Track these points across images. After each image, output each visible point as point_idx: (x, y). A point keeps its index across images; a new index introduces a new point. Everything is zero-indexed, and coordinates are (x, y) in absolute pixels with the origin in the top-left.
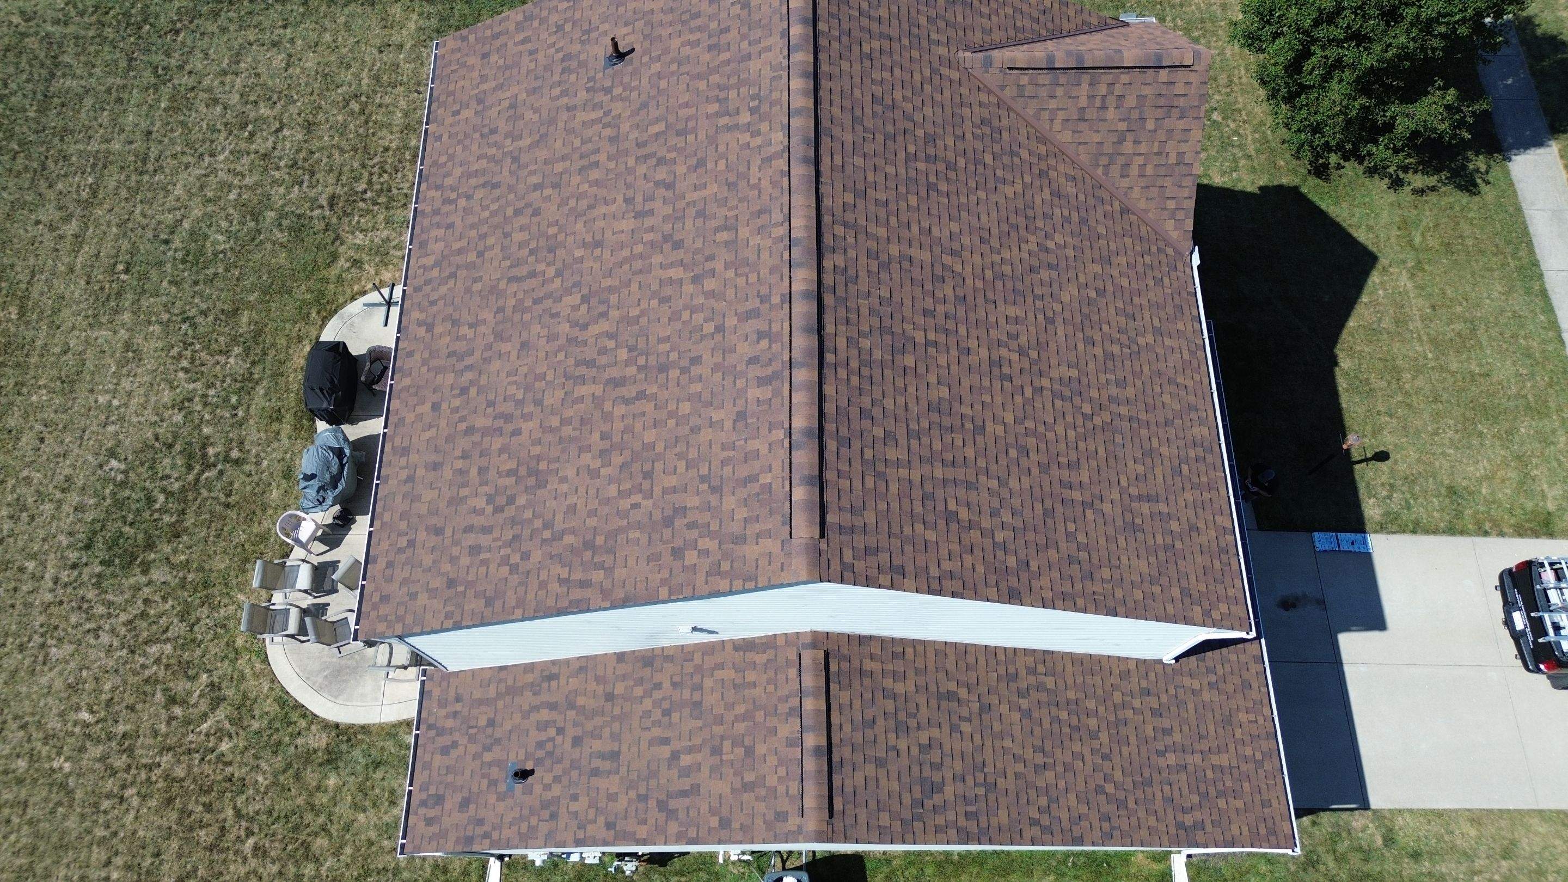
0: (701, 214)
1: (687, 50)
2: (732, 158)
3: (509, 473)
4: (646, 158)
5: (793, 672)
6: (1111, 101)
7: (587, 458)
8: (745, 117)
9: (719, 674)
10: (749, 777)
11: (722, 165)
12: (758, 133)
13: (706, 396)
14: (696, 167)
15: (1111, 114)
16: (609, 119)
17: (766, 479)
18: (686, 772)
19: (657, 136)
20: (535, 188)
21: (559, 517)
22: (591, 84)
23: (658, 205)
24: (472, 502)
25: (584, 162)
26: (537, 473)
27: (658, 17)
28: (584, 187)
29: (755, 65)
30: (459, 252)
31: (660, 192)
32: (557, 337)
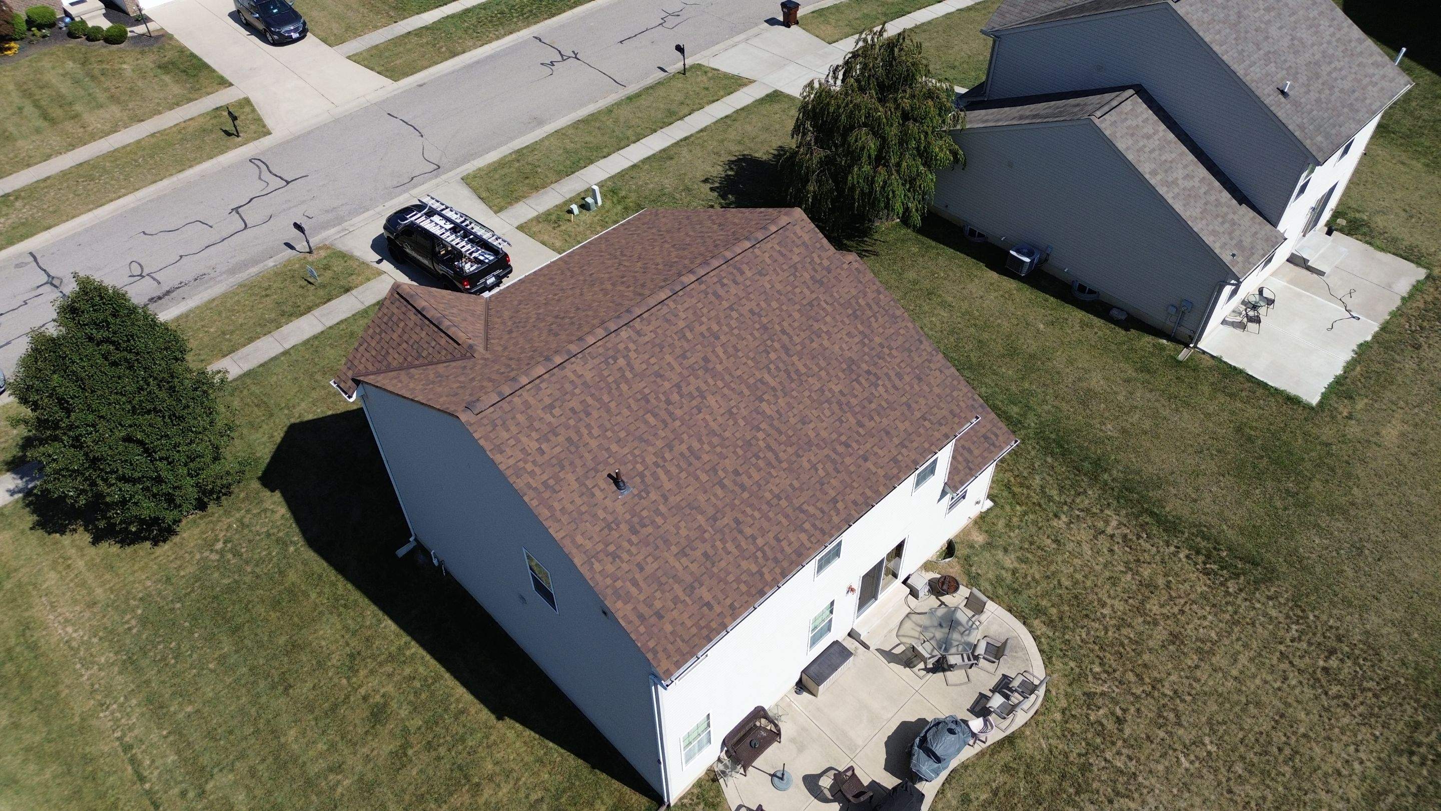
0: (684, 356)
1: (596, 432)
2: (646, 356)
3: (860, 384)
4: (671, 414)
7: (826, 343)
8: (621, 362)
11: (653, 360)
12: (626, 348)
13: (763, 297)
14: (661, 376)
16: (660, 461)
19: (655, 415)
20: (723, 486)
21: (857, 340)
22: (644, 494)
23: (692, 388)
24: (885, 396)
25: (692, 459)
26: (849, 367)
27: (580, 471)
28: (707, 447)
29: (588, 376)
30: (787, 516)
31: (685, 390)
32: (788, 403)
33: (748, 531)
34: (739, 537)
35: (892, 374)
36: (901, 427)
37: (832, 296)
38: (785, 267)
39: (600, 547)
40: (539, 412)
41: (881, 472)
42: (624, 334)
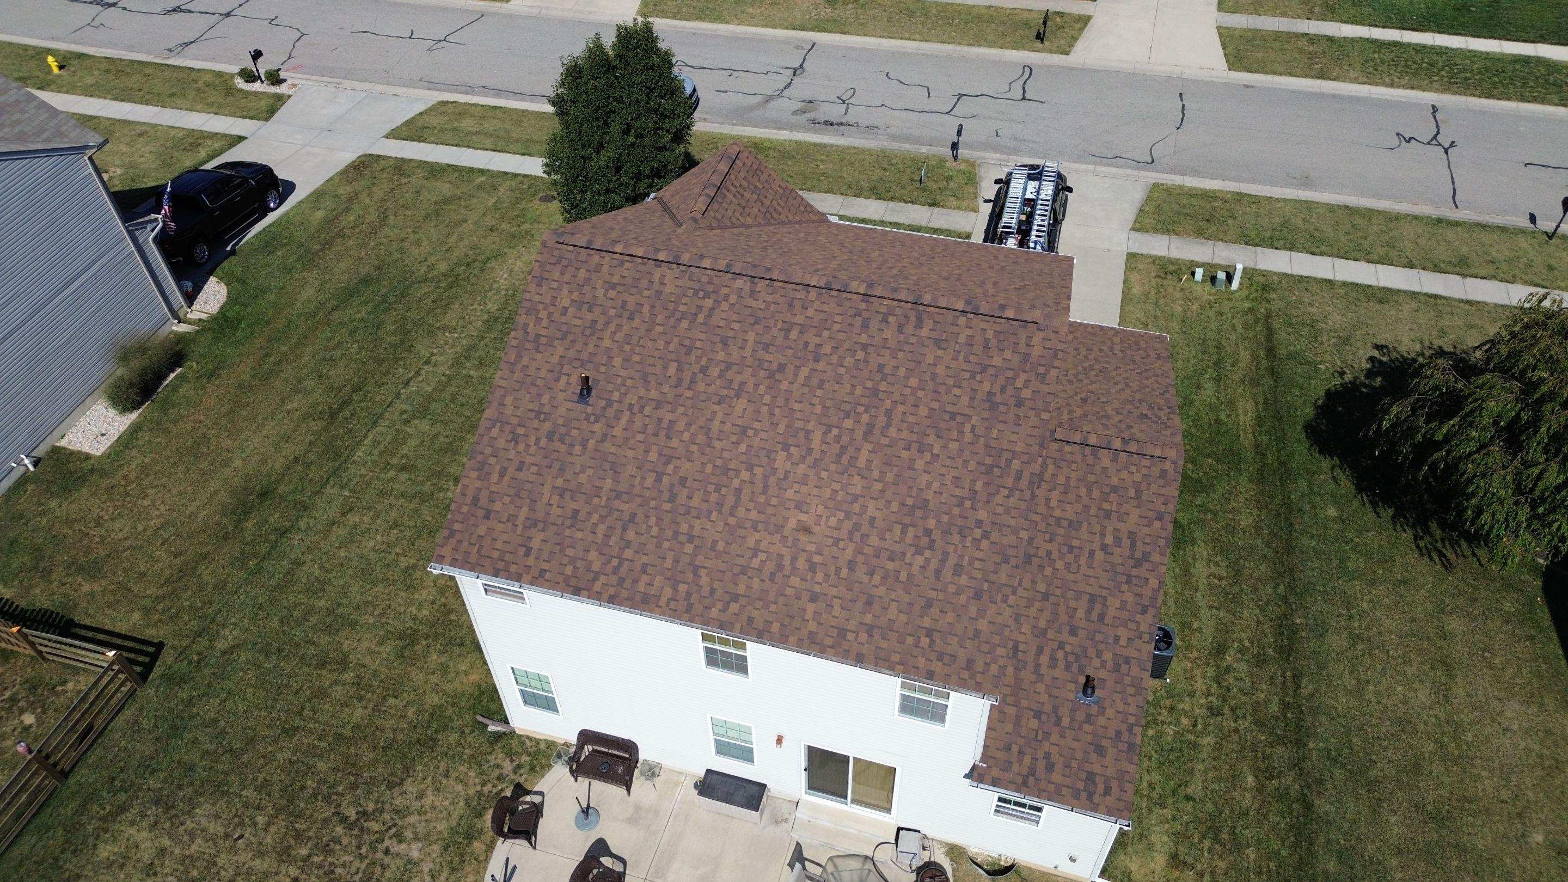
0: (766, 347)
1: (620, 336)
2: (735, 317)
3: (904, 532)
4: (693, 381)
5: (1068, 448)
6: (741, 191)
7: (919, 464)
8: (709, 303)
9: (1053, 503)
10: (1132, 493)
11: (736, 326)
12: (727, 297)
13: (912, 365)
14: (725, 344)
15: (747, 195)
16: (636, 410)
17: (990, 335)
18: (1118, 541)
19: (679, 370)
20: (658, 480)
21: (958, 492)
22: (593, 418)
23: (739, 378)
24: (915, 569)
25: (662, 433)
26: (914, 507)
27: (572, 353)
28: (686, 436)
29: (669, 289)
30: (676, 561)
31: (729, 375)
32: (806, 476)
33: (630, 535)
34: (618, 531)
35: (952, 560)
36: (893, 613)
37: (989, 429)
38: (973, 359)
39: (515, 421)
40: (600, 282)
41: (812, 626)
42: (739, 283)
